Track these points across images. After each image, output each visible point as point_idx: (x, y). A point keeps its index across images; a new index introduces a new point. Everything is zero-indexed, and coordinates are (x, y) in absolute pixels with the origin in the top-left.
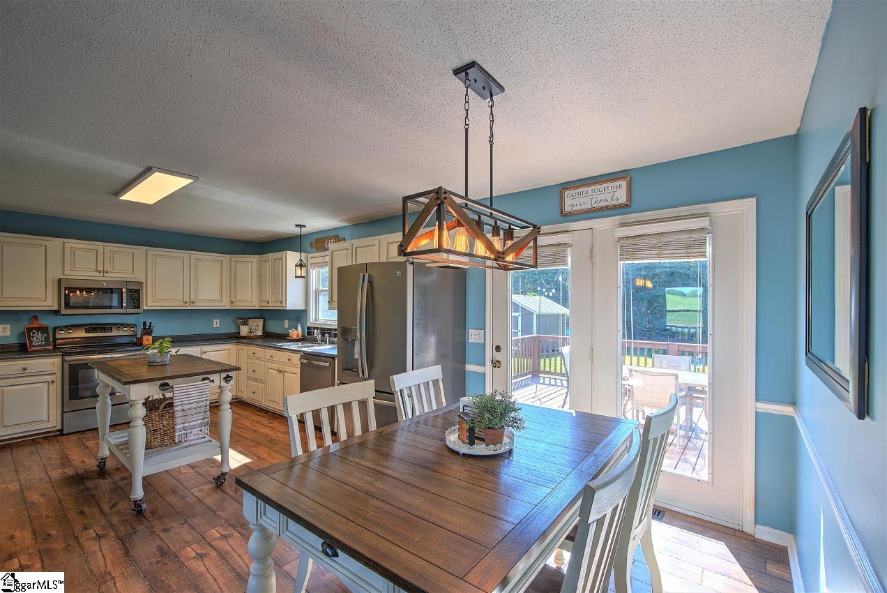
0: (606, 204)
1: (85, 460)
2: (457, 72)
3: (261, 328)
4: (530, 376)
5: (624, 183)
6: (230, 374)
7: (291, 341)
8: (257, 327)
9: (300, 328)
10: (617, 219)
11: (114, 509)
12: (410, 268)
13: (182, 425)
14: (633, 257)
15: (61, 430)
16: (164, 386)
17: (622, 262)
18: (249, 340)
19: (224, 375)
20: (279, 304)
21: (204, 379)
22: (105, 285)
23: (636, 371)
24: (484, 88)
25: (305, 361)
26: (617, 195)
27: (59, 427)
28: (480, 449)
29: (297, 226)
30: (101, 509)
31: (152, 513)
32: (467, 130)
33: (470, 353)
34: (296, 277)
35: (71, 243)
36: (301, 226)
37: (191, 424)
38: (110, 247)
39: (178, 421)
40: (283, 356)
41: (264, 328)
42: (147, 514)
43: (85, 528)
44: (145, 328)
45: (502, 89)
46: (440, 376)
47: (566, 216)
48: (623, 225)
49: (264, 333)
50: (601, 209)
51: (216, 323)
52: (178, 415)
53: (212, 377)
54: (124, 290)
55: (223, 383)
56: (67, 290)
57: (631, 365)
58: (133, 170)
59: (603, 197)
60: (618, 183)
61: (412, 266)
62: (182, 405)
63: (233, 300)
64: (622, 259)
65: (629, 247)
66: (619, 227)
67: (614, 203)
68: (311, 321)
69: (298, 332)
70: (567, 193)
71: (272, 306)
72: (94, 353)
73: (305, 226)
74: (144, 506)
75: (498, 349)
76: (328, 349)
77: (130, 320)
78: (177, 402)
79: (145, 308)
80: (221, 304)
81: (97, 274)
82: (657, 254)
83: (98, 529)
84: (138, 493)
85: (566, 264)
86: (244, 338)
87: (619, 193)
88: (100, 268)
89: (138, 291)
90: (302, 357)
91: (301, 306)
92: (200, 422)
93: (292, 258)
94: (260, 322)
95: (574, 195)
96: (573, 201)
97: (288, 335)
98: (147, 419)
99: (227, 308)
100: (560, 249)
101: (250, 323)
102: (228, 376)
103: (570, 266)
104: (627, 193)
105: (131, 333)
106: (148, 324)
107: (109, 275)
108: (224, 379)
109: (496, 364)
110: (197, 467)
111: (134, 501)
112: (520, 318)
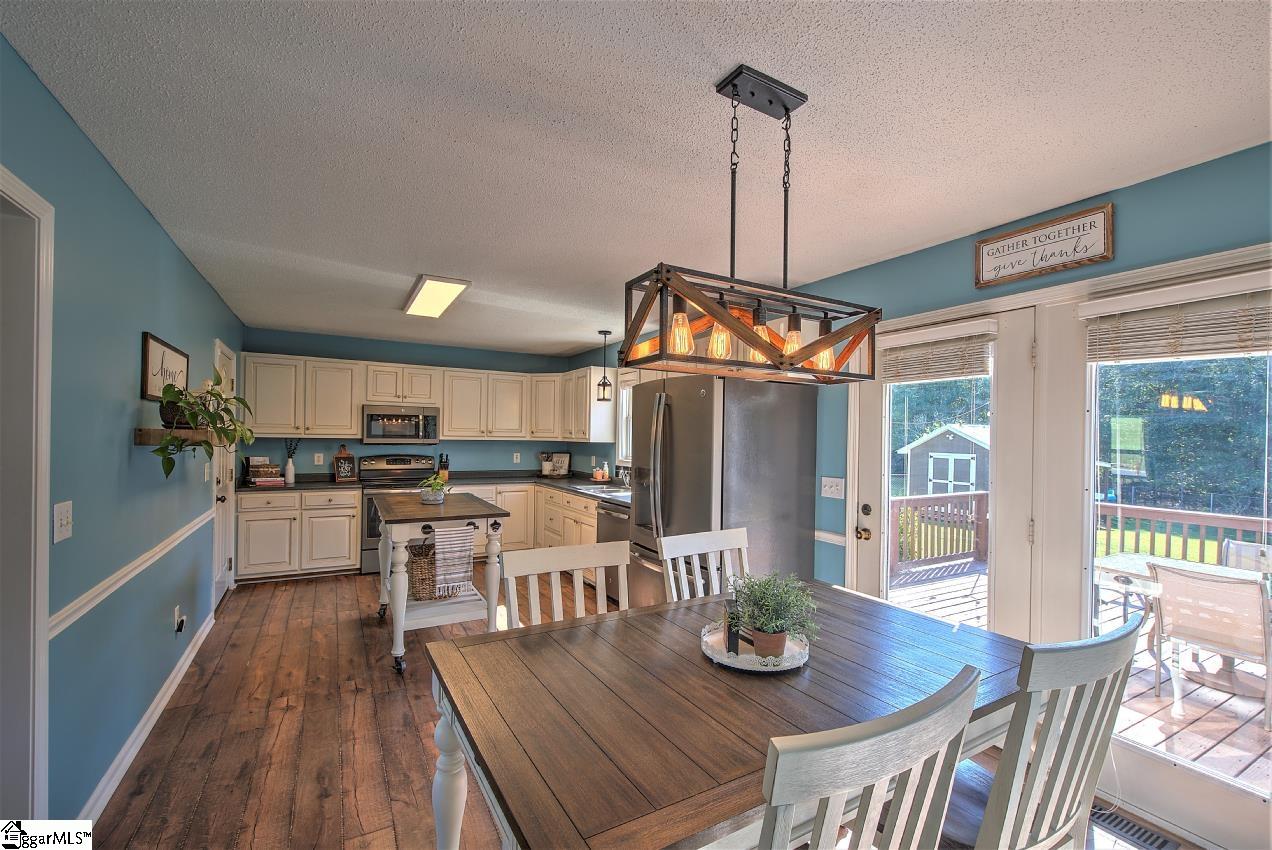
0: (1064, 259)
1: (372, 605)
2: (721, 88)
3: (566, 466)
4: (971, 559)
5: (1099, 219)
6: (499, 520)
7: (596, 483)
8: (562, 463)
9: (606, 468)
10: (1084, 286)
11: (379, 663)
12: (718, 385)
13: (442, 577)
14: (1117, 354)
15: (360, 569)
16: (427, 529)
17: (1094, 364)
18: (552, 479)
19: (491, 521)
20: (582, 436)
21: (469, 524)
22: (403, 412)
23: (1165, 569)
24: (771, 102)
25: (602, 512)
26: (1084, 242)
27: (358, 566)
28: (748, 660)
29: (600, 332)
30: (368, 660)
31: (411, 675)
32: (734, 172)
33: (822, 514)
34: (599, 400)
35: (374, 366)
36: (605, 333)
37: (453, 576)
38: (409, 369)
39: (439, 571)
40: (579, 502)
41: (570, 466)
42: (406, 675)
43: (349, 679)
44: (441, 461)
45: (802, 98)
46: (744, 544)
47: (985, 288)
48: (1096, 295)
49: (569, 471)
50: (1054, 270)
51: (517, 458)
52: (438, 564)
53: (477, 522)
54: (421, 417)
55: (491, 531)
56: (370, 417)
57: (1152, 553)
58: (405, 281)
59: (1056, 248)
60: (1087, 220)
61: (721, 381)
62: (443, 553)
63: (534, 430)
64: (1093, 358)
65: (1107, 334)
66: (1090, 300)
67: (1078, 257)
68: (620, 458)
69: (603, 472)
70: (986, 249)
71: (575, 438)
72: (396, 487)
73: (610, 333)
74: (404, 665)
75: (866, 509)
76: (624, 495)
77: (429, 451)
78: (438, 548)
79: (441, 438)
80: (520, 435)
81: (396, 399)
82: (1170, 344)
83: (359, 681)
84: (399, 650)
85: (984, 371)
86: (546, 477)
87: (1092, 237)
88: (399, 393)
89: (435, 418)
90: (599, 507)
91: (606, 438)
92: (462, 575)
93: (596, 374)
94: (566, 459)
95: (1001, 250)
96: (996, 262)
97: (591, 476)
98: (410, 565)
99: (528, 439)
100: (975, 345)
101: (555, 459)
102: (496, 523)
103: (991, 373)
104: (1106, 237)
105: (429, 466)
106: (444, 457)
107: (408, 400)
108: (492, 525)
109: (862, 533)
110: (470, 629)
111: (396, 658)
112: (973, 464)
